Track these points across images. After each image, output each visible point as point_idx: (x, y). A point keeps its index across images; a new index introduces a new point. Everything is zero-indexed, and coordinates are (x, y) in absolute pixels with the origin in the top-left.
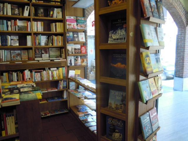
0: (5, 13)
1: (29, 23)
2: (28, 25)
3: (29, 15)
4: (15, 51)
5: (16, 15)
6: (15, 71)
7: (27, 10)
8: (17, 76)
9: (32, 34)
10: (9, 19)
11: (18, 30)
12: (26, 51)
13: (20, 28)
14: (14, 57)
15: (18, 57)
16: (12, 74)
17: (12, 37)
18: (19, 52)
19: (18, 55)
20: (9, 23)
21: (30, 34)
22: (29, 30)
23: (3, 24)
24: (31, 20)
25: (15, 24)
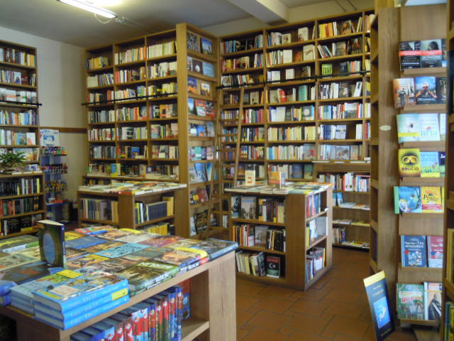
0: (331, 97)
1: (360, 106)
2: (358, 109)
3: (362, 94)
4: (342, 147)
5: (345, 96)
6: (335, 174)
7: (358, 88)
8: (336, 180)
9: (364, 122)
10: (334, 103)
11: (346, 117)
12: (356, 146)
13: (348, 115)
14: (339, 154)
15: (346, 155)
16: (329, 177)
17: (339, 127)
18: (348, 147)
19: (346, 152)
20: (335, 108)
21: (360, 122)
22: (359, 116)
23: (327, 111)
24: (364, 101)
25: (342, 109)
